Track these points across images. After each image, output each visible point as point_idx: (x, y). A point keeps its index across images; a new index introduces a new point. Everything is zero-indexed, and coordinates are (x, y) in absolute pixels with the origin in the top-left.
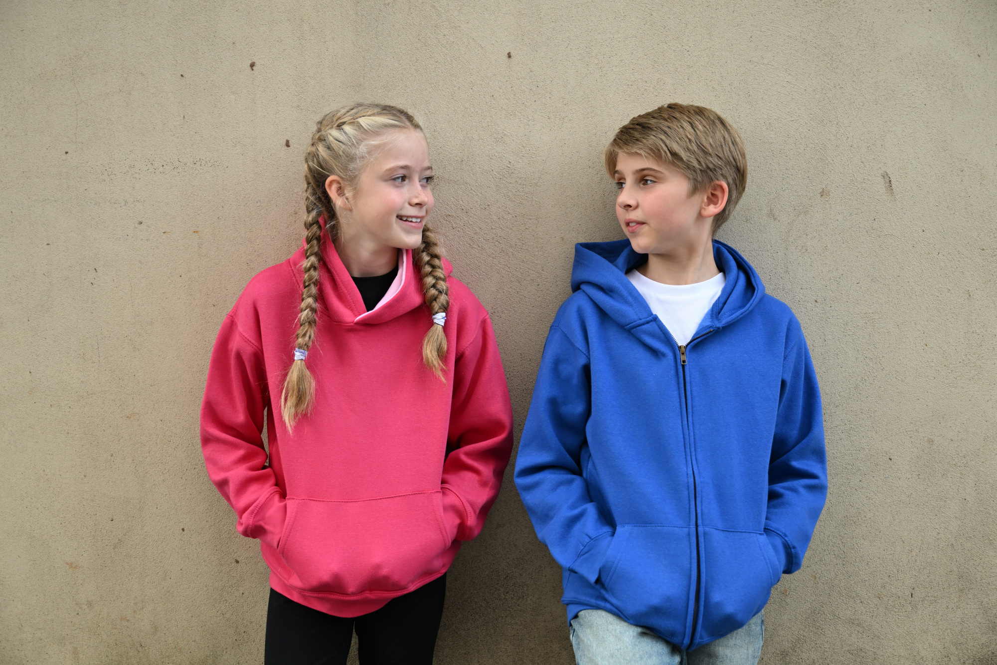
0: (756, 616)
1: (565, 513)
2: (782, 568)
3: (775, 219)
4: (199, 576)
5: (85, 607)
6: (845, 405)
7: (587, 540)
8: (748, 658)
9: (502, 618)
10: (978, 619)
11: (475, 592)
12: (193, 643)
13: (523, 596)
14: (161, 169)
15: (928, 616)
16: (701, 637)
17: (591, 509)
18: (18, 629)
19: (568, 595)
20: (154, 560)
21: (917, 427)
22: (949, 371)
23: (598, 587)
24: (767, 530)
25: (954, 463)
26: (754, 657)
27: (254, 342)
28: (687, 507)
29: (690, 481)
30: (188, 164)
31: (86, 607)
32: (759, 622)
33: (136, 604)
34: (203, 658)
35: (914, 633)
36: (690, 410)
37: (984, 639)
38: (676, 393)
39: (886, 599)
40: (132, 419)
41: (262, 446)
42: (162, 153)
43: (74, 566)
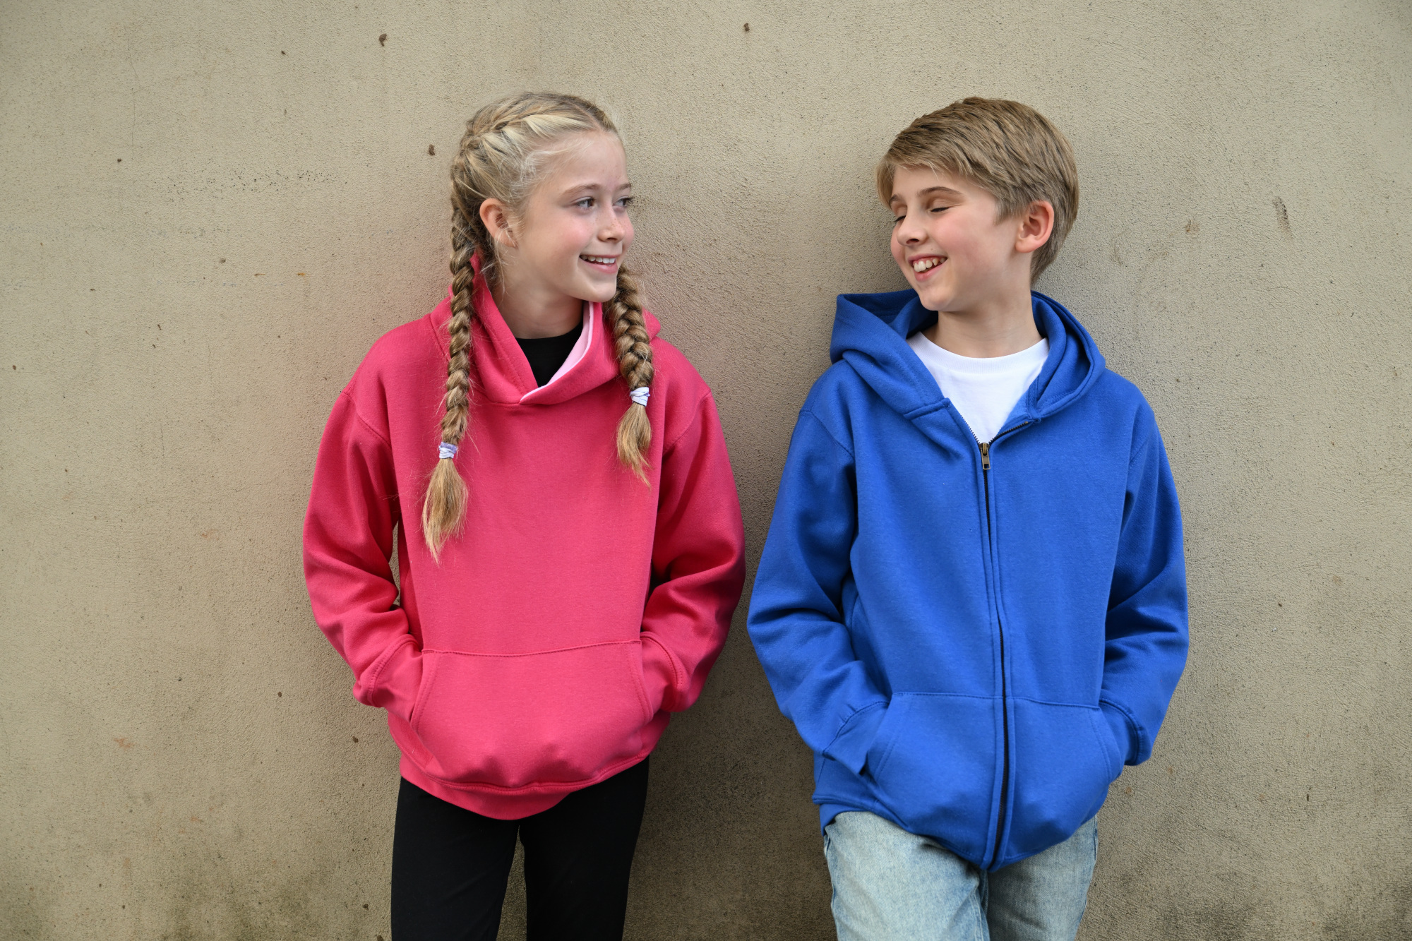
0: (1087, 823)
1: (818, 675)
2: (1124, 758)
3: (1121, 264)
4: (302, 760)
5: (140, 801)
6: (1216, 528)
7: (849, 713)
8: (1074, 882)
9: (729, 823)
11: (690, 786)
12: (293, 854)
13: (758, 793)
14: (253, 185)
15: (1330, 827)
16: (1008, 853)
17: (855, 670)
18: (46, 831)
19: (822, 791)
20: (238, 737)
21: (1319, 561)
22: (1366, 481)
23: (864, 779)
24: (1104, 704)
25: (1370, 611)
26: (1083, 882)
27: (378, 430)
28: (991, 669)
29: (994, 633)
30: (291, 178)
31: (142, 802)
32: (1091, 832)
33: (212, 798)
34: (306, 875)
35: (1310, 850)
36: (994, 535)
38: (975, 510)
39: (1271, 802)
40: (209, 537)
41: (390, 578)
42: (255, 162)
43: (125, 743)
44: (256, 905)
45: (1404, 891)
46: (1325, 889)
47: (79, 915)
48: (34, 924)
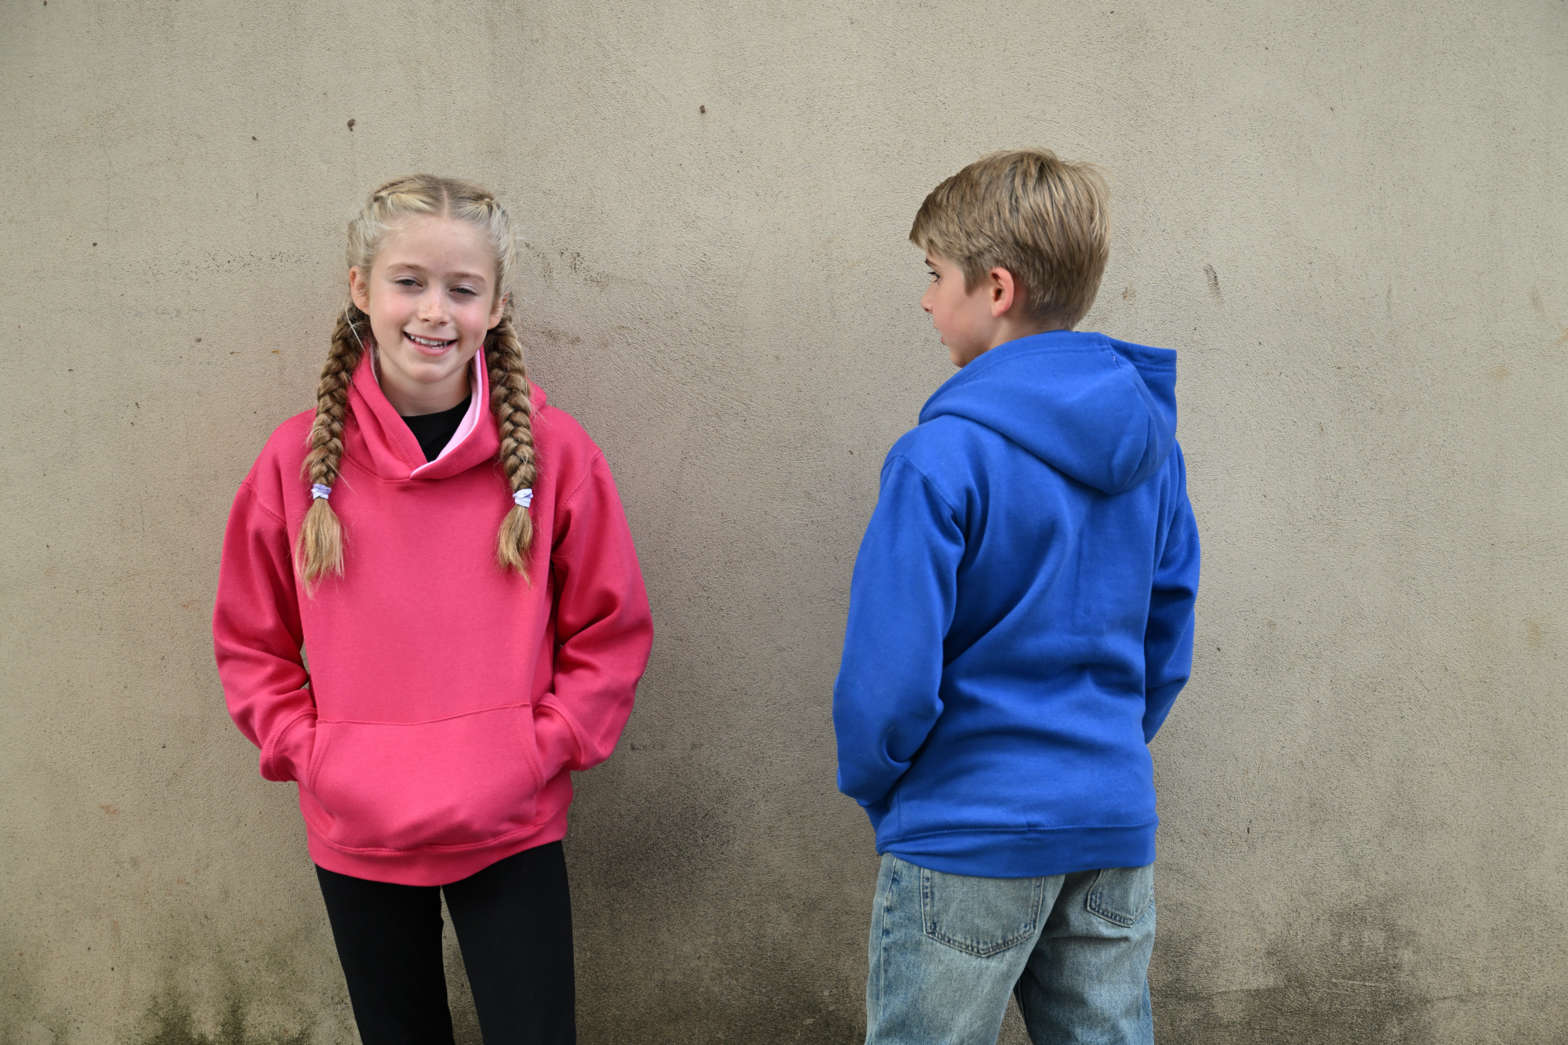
4: (286, 821)
5: (127, 865)
9: (701, 871)
10: (1337, 860)
11: (663, 836)
12: (278, 913)
13: (728, 841)
14: (227, 266)
15: (1270, 858)
18: (35, 898)
20: (222, 801)
21: (1254, 606)
22: (1296, 531)
25: (1303, 653)
30: (264, 259)
31: (129, 866)
33: (198, 860)
34: (292, 933)
35: (1252, 880)
37: (1344, 887)
39: (1214, 836)
40: (190, 608)
41: (299, 662)
42: (228, 244)
43: (111, 810)
44: (244, 965)
45: (1340, 915)
46: (1266, 916)
47: (69, 978)
48: (24, 989)
